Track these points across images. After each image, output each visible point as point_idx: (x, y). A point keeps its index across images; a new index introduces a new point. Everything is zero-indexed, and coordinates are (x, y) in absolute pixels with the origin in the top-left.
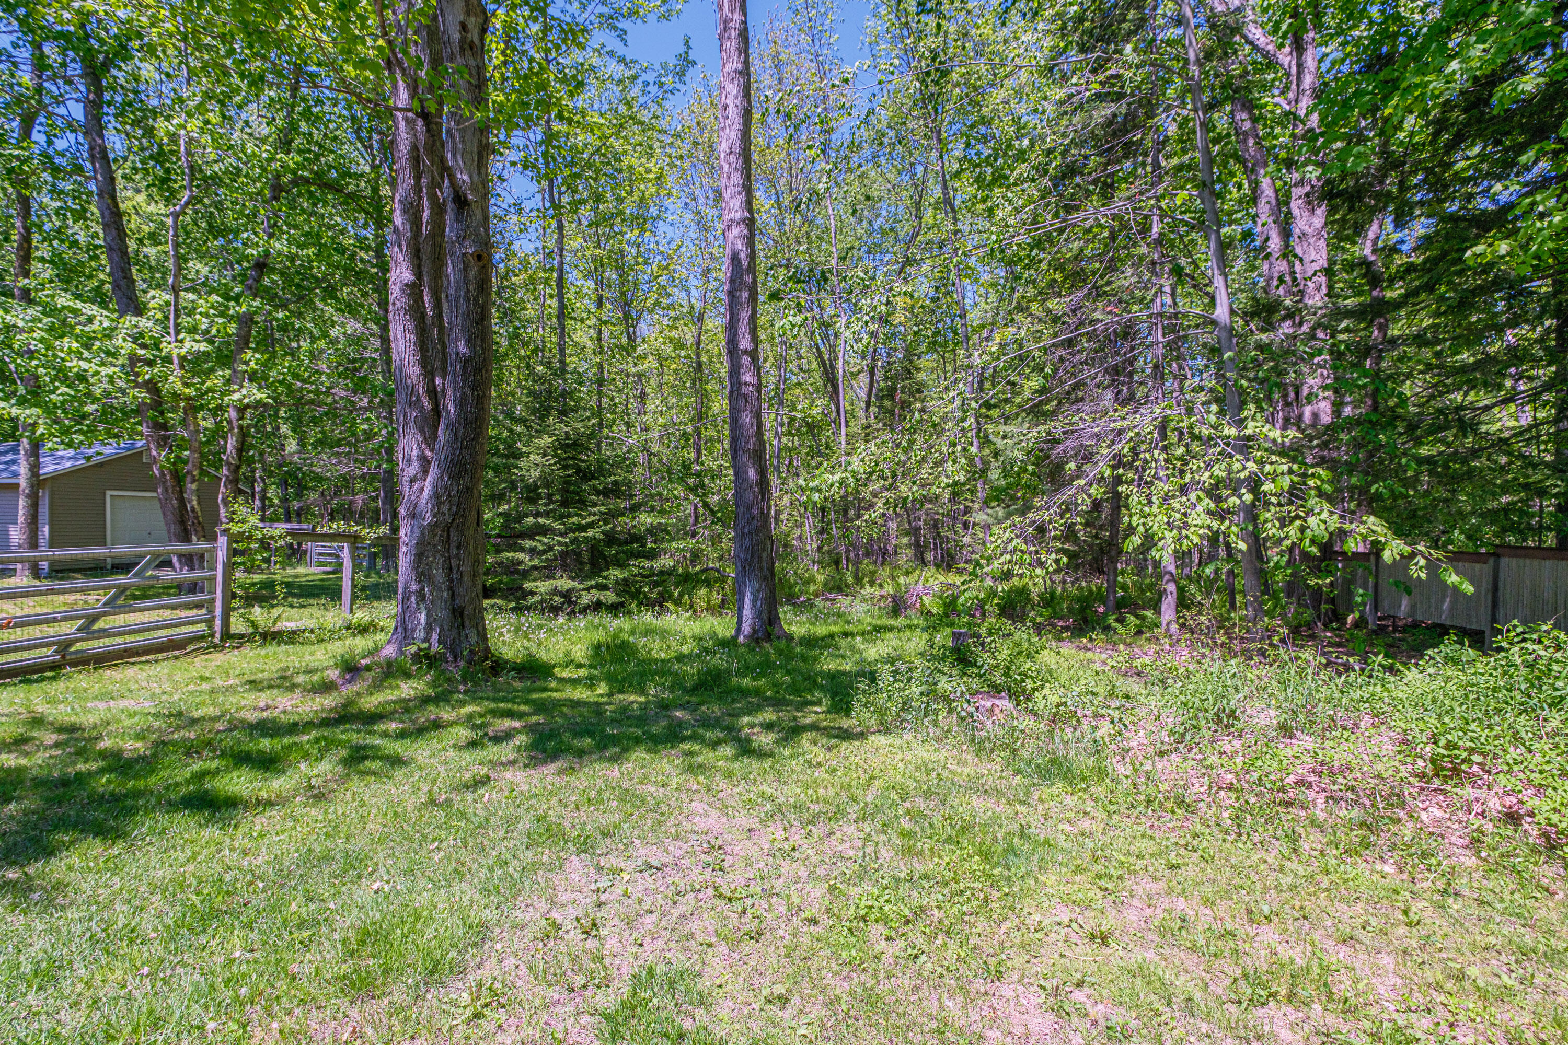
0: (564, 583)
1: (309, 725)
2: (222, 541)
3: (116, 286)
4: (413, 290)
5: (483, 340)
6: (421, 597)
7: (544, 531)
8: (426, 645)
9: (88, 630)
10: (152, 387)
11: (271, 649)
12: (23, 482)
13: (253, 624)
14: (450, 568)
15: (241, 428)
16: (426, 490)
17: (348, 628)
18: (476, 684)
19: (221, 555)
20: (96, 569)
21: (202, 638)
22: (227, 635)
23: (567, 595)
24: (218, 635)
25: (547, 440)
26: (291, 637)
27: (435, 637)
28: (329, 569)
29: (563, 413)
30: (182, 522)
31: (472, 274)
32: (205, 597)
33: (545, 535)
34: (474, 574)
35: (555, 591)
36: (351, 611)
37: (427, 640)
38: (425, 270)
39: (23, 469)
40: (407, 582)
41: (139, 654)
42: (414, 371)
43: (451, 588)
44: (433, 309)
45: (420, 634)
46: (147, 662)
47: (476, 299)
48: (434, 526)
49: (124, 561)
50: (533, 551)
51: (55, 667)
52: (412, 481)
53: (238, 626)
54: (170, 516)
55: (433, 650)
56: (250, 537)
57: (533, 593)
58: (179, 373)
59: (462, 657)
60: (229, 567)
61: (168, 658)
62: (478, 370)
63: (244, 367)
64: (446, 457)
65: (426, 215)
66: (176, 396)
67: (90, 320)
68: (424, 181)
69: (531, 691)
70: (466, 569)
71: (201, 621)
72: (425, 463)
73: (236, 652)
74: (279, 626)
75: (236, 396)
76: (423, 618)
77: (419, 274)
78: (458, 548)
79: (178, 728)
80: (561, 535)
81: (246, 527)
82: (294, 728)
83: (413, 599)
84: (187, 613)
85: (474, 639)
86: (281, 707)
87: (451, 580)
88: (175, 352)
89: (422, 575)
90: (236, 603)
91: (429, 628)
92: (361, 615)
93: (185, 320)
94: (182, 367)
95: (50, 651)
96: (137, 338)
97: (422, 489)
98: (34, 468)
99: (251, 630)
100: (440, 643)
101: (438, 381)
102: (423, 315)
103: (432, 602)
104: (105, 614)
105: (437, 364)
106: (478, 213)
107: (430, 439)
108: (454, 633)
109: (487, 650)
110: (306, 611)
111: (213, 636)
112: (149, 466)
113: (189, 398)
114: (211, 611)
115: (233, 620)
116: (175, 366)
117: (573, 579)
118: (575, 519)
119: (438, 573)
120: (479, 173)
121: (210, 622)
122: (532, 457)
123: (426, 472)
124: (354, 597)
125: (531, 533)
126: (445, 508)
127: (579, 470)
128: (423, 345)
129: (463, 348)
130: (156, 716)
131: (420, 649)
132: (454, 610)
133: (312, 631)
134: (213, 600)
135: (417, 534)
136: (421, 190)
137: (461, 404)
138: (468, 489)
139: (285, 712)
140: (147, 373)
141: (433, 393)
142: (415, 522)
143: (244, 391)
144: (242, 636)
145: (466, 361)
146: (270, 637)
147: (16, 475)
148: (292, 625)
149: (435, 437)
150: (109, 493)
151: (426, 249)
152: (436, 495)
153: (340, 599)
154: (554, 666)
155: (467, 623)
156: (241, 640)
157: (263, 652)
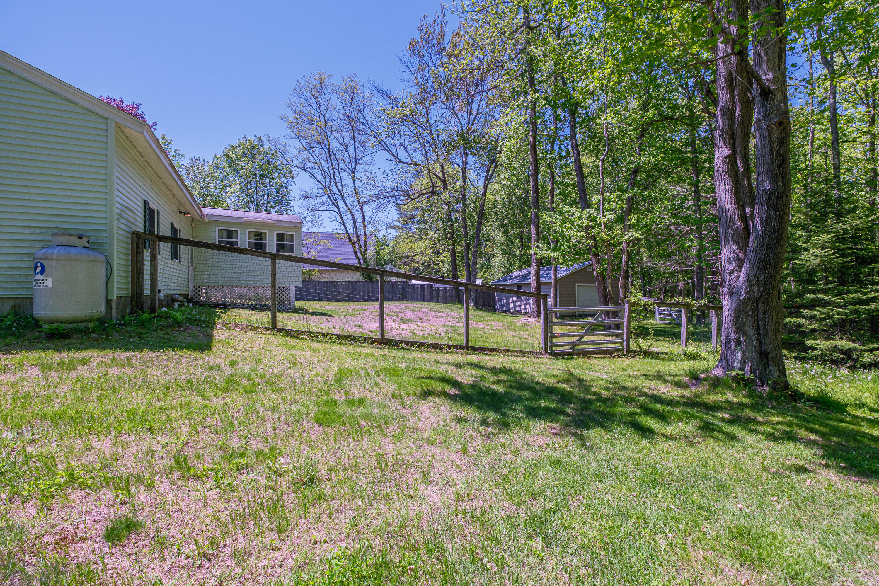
0: (845, 344)
1: (677, 403)
2: (627, 306)
3: (581, 198)
4: (731, 160)
5: (783, 177)
6: (738, 342)
7: (824, 304)
8: (742, 373)
9: (580, 341)
10: (594, 238)
11: (648, 360)
12: (553, 282)
13: (640, 347)
14: (758, 326)
15: (628, 251)
16: (741, 278)
17: (685, 355)
18: (779, 404)
19: (626, 313)
20: (573, 316)
21: (619, 350)
22: (629, 351)
23: (848, 353)
24: (625, 350)
25: (826, 237)
26: (657, 356)
27: (748, 368)
28: (667, 322)
29: (839, 215)
30: (605, 297)
31: (774, 137)
32: (620, 331)
33: (824, 307)
34: (776, 332)
35: (835, 349)
36: (686, 346)
37: (742, 369)
38: (737, 145)
39: (552, 275)
40: (728, 333)
41: (596, 354)
42: (730, 206)
43: (758, 339)
44: (744, 167)
45: (737, 365)
46: (599, 357)
47: (778, 152)
48: (747, 300)
49: (581, 313)
50: (812, 318)
51: (571, 354)
52: (731, 272)
53: (633, 347)
54: (601, 294)
55: (746, 377)
56: (638, 304)
57: (814, 349)
58: (604, 230)
59: (768, 385)
60: (629, 318)
61: (606, 357)
62: (779, 198)
63: (629, 223)
64: (756, 257)
65: (738, 112)
66: (603, 241)
67: (573, 214)
68: (736, 92)
69: (827, 419)
70: (770, 327)
71: (618, 343)
72: (740, 263)
73: (633, 359)
74: (652, 349)
75: (627, 237)
76: (739, 355)
77: (734, 149)
78: (764, 314)
79: (619, 390)
80: (840, 307)
81: (636, 299)
82: (670, 403)
83: (733, 343)
84: (610, 338)
85: (776, 374)
86: (662, 390)
87: (759, 334)
88: (602, 221)
89: (739, 330)
90: (632, 335)
91: (743, 362)
92: (692, 349)
93: (606, 206)
94: (605, 227)
95: (568, 348)
96: (589, 217)
97: (738, 277)
98: (556, 275)
99: (639, 350)
100: (751, 372)
101: (748, 210)
102: (737, 172)
103: (746, 347)
104: (586, 335)
105: (747, 200)
106: (779, 96)
107: (743, 246)
108: (761, 367)
109: (786, 383)
110: (660, 343)
111: (623, 350)
112: (592, 272)
113: (608, 241)
114: (622, 339)
115: (631, 343)
116: (602, 228)
117: (854, 341)
118: (855, 295)
119: (750, 329)
120: (779, 68)
121: (622, 343)
122: (811, 251)
123: (740, 267)
124: (687, 339)
125: (811, 306)
126: (755, 289)
127: (857, 257)
128: (737, 191)
129: (767, 186)
130: (611, 382)
131: (738, 374)
132: (761, 354)
133: (666, 354)
134: (623, 333)
135: (735, 305)
136: (734, 98)
137: (766, 223)
138: (772, 276)
139: (664, 394)
140: (592, 232)
141: (744, 218)
142: (734, 297)
143: (630, 234)
144: (635, 352)
145: (771, 194)
146: (648, 354)
147: (550, 278)
148: (656, 350)
149: (747, 245)
150: (577, 284)
151: (738, 131)
152: (748, 280)
153: (680, 338)
154: (846, 405)
155: (771, 363)
156: (635, 354)
157: (645, 361)
